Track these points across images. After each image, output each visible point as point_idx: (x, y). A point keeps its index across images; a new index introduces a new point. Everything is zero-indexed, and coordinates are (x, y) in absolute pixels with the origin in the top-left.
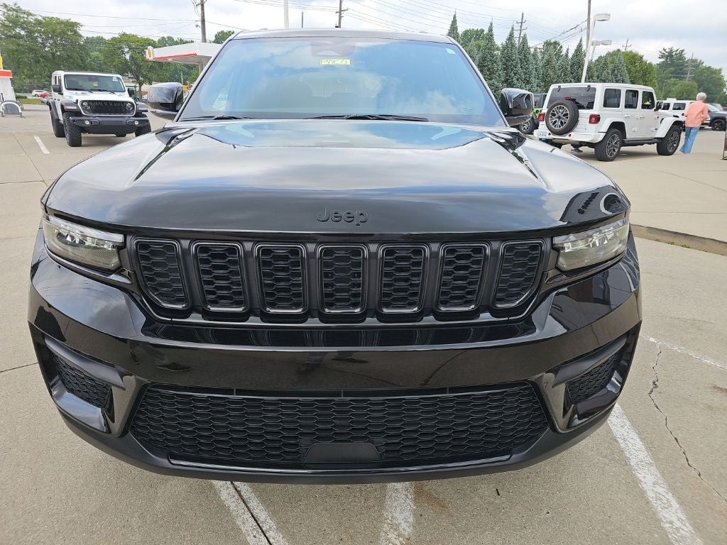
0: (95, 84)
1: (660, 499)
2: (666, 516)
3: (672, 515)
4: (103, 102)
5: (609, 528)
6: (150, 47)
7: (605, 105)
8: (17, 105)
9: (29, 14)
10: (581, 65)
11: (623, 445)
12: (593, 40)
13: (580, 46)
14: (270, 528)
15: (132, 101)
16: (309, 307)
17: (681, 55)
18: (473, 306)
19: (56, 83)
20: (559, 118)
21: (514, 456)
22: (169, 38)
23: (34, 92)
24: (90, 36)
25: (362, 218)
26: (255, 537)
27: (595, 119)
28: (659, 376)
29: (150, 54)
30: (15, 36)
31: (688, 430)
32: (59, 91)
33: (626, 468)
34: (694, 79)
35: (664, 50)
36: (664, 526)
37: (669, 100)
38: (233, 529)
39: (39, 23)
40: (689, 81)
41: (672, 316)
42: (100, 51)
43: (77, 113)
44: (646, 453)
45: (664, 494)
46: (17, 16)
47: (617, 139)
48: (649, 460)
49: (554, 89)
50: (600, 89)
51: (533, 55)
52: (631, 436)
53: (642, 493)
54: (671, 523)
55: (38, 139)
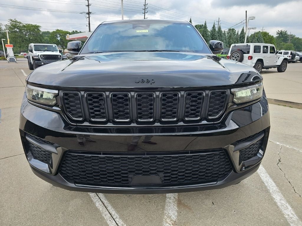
0: (46, 48)
1: (283, 206)
2: (286, 212)
3: (289, 212)
4: (49, 55)
5: (261, 217)
6: (68, 35)
7: (254, 52)
8: (15, 58)
9: (20, 23)
10: (244, 38)
11: (266, 185)
12: (249, 27)
13: (243, 30)
14: (117, 217)
15: (61, 54)
16: (132, 119)
17: (286, 33)
18: (199, 118)
19: (30, 48)
20: (235, 58)
21: (218, 182)
22: (76, 31)
23: (21, 53)
24: (44, 31)
25: (153, 81)
26: (110, 221)
27: (251, 58)
28: (281, 157)
29: (68, 37)
30: (14, 32)
31: (294, 178)
32: (31, 51)
33: (268, 193)
34: (292, 42)
35: (279, 31)
36: (285, 216)
37: (281, 51)
38: (101, 218)
39: (24, 26)
40: (290, 43)
41: (286, 134)
42: (48, 37)
43: (39, 60)
44: (276, 188)
45: (285, 204)
46: (16, 24)
47: (260, 66)
48: (278, 190)
49: (233, 46)
50: (252, 45)
51: (224, 34)
52: (270, 181)
53: (275, 204)
54: (288, 215)
55: (22, 71)
